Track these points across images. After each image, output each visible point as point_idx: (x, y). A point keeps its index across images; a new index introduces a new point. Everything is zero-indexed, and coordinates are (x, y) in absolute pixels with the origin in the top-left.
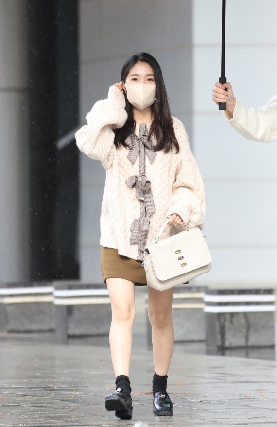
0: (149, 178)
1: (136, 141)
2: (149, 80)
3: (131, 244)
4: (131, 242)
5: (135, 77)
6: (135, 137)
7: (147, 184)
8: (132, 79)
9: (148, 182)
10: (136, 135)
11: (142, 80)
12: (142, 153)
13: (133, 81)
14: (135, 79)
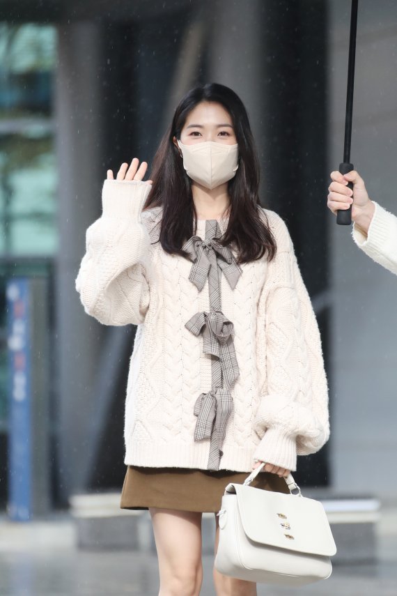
0: (228, 316)
1: (201, 248)
2: (223, 134)
3: (196, 440)
4: (196, 434)
5: (196, 130)
6: (199, 243)
7: (225, 326)
8: (191, 134)
9: (228, 323)
10: (200, 239)
11: (210, 135)
12: (214, 271)
13: (193, 137)
14: (196, 134)
